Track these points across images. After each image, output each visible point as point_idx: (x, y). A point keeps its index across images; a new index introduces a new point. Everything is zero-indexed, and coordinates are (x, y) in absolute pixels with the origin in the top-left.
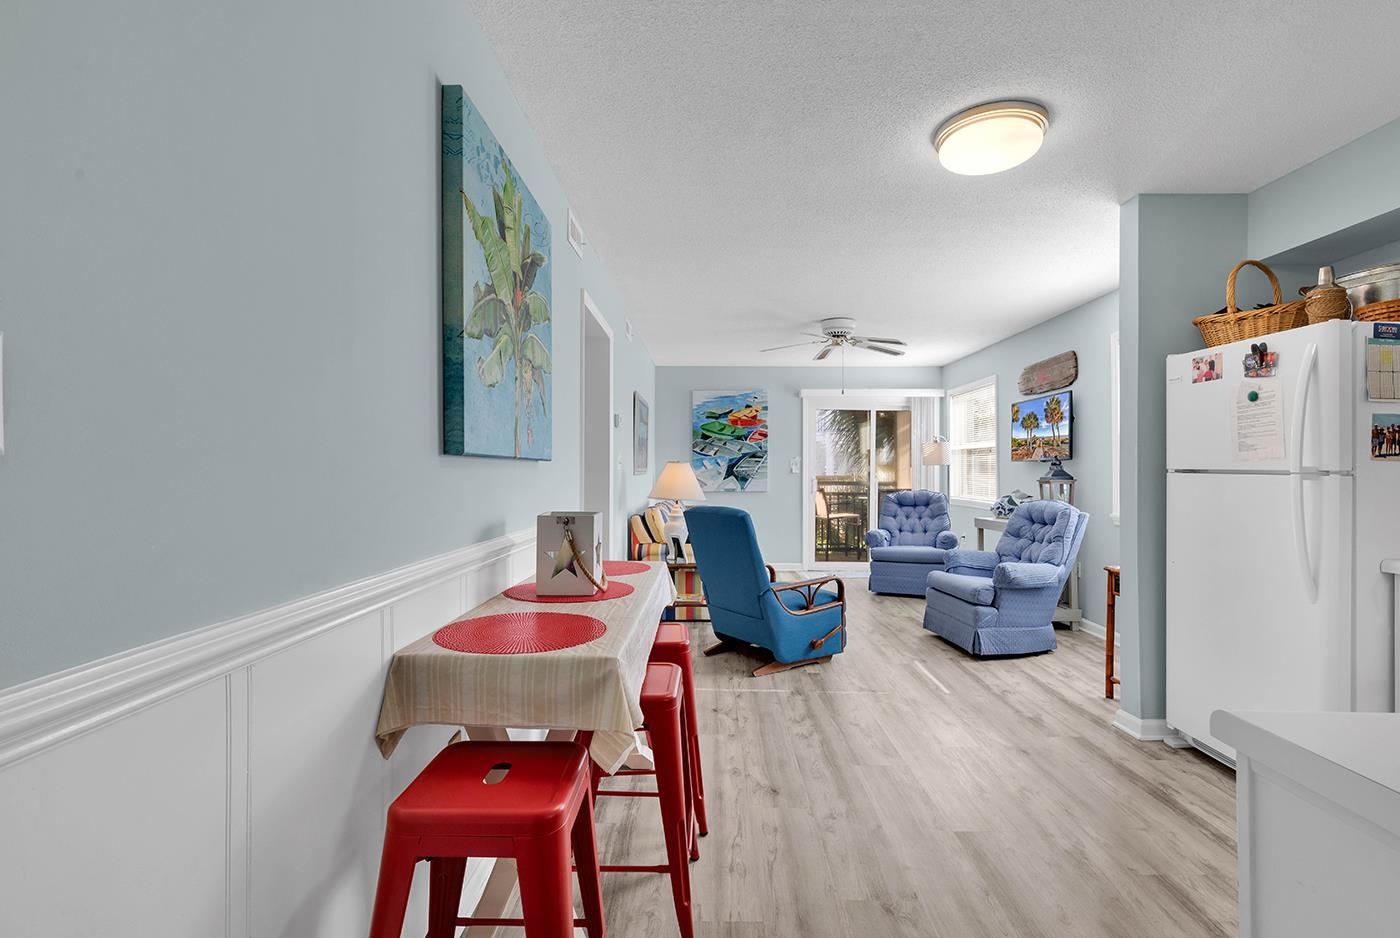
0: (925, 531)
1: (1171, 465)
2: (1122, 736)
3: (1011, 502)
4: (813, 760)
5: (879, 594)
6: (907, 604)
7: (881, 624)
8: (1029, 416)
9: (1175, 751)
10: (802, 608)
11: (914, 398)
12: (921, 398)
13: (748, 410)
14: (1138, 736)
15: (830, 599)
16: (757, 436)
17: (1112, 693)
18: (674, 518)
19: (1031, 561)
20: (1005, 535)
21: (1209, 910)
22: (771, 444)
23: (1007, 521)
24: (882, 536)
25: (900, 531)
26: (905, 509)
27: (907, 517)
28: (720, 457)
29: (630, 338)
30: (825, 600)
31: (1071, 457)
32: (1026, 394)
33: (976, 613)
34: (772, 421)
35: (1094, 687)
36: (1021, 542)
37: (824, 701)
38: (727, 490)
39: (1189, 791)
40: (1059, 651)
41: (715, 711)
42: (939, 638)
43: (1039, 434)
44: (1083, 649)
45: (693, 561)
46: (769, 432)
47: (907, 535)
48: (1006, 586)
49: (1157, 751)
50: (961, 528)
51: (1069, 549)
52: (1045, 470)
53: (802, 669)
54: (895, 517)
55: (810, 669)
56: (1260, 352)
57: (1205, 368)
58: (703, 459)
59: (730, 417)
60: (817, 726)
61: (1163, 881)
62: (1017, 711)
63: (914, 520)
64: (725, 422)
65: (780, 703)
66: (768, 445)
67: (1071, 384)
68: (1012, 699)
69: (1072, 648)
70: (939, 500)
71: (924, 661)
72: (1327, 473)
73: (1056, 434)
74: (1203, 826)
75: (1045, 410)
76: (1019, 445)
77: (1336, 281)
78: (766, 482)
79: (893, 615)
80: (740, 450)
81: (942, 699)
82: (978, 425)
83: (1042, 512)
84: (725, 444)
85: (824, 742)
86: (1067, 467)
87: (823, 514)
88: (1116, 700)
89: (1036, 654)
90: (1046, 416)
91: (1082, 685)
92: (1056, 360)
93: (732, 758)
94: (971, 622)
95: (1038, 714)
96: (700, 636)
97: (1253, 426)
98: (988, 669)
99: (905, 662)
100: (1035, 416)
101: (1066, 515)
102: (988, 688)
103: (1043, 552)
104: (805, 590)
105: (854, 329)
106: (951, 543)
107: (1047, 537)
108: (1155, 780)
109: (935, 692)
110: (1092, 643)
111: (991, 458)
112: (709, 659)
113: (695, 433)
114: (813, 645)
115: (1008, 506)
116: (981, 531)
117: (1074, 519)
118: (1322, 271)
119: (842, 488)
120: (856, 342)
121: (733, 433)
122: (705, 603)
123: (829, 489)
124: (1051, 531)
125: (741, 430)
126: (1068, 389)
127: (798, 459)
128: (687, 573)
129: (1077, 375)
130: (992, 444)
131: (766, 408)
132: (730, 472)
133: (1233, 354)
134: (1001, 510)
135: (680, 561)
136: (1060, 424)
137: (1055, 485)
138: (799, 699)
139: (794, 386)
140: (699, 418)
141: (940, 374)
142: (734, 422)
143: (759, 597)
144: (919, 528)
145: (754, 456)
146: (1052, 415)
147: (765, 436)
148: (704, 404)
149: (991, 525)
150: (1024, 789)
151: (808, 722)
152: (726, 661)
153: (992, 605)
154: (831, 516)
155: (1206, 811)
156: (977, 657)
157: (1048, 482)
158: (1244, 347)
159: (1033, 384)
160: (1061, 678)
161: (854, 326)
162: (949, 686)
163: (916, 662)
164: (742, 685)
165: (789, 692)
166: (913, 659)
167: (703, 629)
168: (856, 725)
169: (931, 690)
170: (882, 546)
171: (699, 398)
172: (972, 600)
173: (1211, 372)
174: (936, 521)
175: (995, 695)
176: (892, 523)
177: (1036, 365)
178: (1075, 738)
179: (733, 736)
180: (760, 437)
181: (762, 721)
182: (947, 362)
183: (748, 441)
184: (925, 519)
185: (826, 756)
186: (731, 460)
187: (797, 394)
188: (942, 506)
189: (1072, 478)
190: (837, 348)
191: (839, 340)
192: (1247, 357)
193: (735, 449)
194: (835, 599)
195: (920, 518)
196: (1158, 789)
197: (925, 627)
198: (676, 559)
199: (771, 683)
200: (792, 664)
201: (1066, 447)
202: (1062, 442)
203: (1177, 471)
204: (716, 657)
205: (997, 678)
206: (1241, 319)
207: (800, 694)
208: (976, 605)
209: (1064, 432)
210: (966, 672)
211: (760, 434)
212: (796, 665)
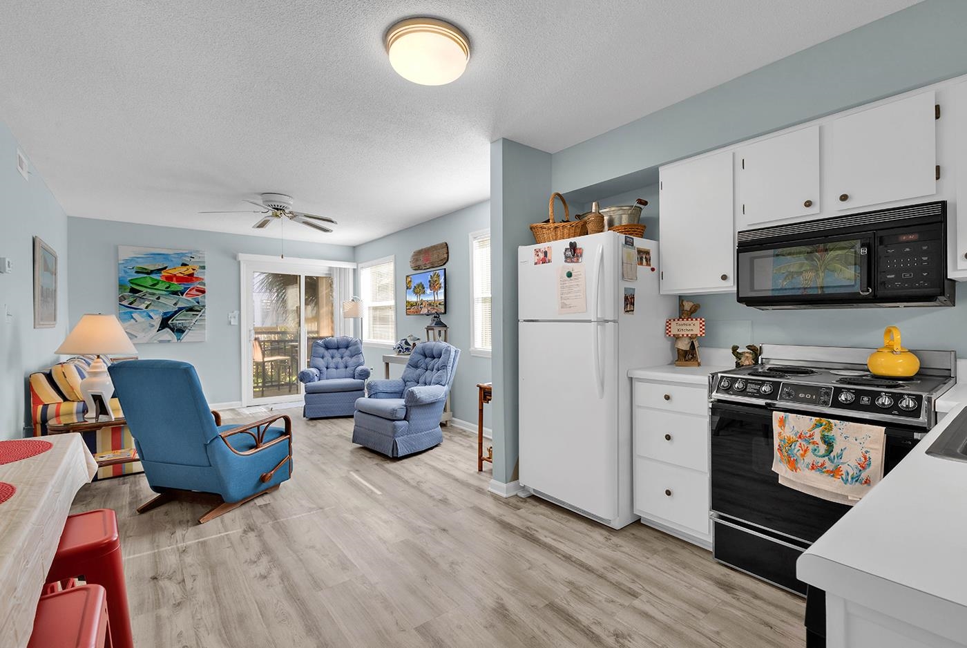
0: (346, 367)
1: (521, 317)
2: (496, 498)
3: (407, 343)
4: (275, 601)
5: (312, 419)
6: (335, 424)
7: (318, 445)
8: (419, 285)
9: (524, 500)
10: (251, 447)
11: (337, 268)
12: (340, 268)
13: (185, 268)
14: (504, 495)
15: (278, 435)
16: (194, 292)
17: (482, 468)
18: (95, 374)
19: (425, 384)
20: (408, 367)
21: (581, 618)
22: (209, 300)
23: (409, 357)
24: (313, 374)
25: (327, 368)
26: (331, 351)
27: (332, 357)
28: (153, 311)
29: (25, 174)
30: (274, 436)
31: (445, 313)
32: (415, 270)
33: (395, 427)
34: (209, 279)
35: (470, 465)
36: (419, 371)
37: (278, 531)
38: (161, 342)
39: (543, 528)
40: (445, 443)
41: (154, 578)
42: (365, 448)
43: (425, 298)
44: (457, 438)
45: (121, 415)
46: (207, 288)
47: (333, 371)
48: (414, 404)
49: (516, 503)
50: (372, 363)
51: (450, 374)
52: (428, 321)
53: (252, 503)
54: (323, 357)
55: (260, 501)
56: (573, 247)
57: (542, 256)
58: (131, 313)
59: (163, 273)
60: (275, 562)
61: (552, 606)
62: (431, 497)
63: (338, 359)
64: (159, 278)
65: (232, 546)
66: (206, 300)
67: (444, 264)
68: (425, 487)
69: (450, 439)
70: (356, 344)
71: (357, 470)
72: (607, 321)
73: (436, 299)
74: (556, 552)
75: (430, 281)
76: (412, 305)
77: (600, 211)
78: (205, 334)
79: (326, 435)
80: (175, 304)
81: (377, 500)
82: (382, 289)
83: (432, 350)
84: (158, 298)
85: (284, 577)
86: (443, 319)
87: (259, 358)
88: (485, 472)
89: (431, 448)
90: (430, 286)
91: (462, 465)
92: (434, 248)
93: (181, 633)
94: (390, 434)
95: (445, 495)
96: (131, 492)
97: (570, 293)
98: (404, 467)
99: (344, 475)
100: (423, 285)
101: (448, 351)
102: (406, 482)
103: (435, 376)
104: (254, 431)
105: (292, 205)
106: (365, 374)
107: (436, 367)
108: (522, 526)
109: (370, 495)
110: (460, 433)
111: (391, 314)
112: (145, 516)
113: (121, 286)
114: (262, 479)
115: (405, 346)
116: (387, 365)
117: (453, 354)
118: (594, 204)
119: (273, 337)
120: (293, 216)
121: (167, 288)
122: (137, 456)
123: (263, 337)
124: (438, 363)
125: (176, 286)
126: (443, 267)
127: (236, 313)
128: (112, 428)
129: (448, 260)
130: (392, 303)
131: (203, 268)
132: (164, 324)
133: (558, 247)
134: (400, 349)
135: (103, 418)
136: (439, 292)
137: (437, 330)
138: (252, 535)
139: (232, 250)
140: (126, 272)
141: (354, 252)
142: (169, 278)
143: (206, 445)
144: (341, 365)
145: (191, 309)
146: (433, 285)
147: (203, 292)
148: (132, 259)
149: (394, 360)
150: (453, 563)
151: (265, 559)
152: (166, 514)
153: (405, 419)
154: (266, 359)
155: (554, 539)
156: (396, 459)
157: (433, 329)
158: (565, 243)
159: (420, 263)
160: (450, 463)
161: (292, 203)
162: (380, 488)
163: (351, 473)
164: (188, 537)
165: (240, 530)
166: (348, 471)
167: (135, 483)
168: (313, 547)
169: (367, 495)
170: (314, 381)
171: (126, 254)
172: (391, 417)
173: (545, 259)
174: (354, 359)
175: (413, 487)
176: (321, 362)
177: (422, 250)
178: (471, 508)
179: (179, 604)
180: (198, 293)
181: (213, 574)
182: (361, 243)
183: (184, 296)
184: (346, 358)
185: (288, 592)
186: (165, 314)
187: (235, 257)
188: (358, 348)
189: (446, 326)
190: (276, 219)
191: (279, 212)
192: (566, 250)
193: (169, 304)
194: (282, 434)
195: (342, 358)
196: (526, 532)
197: (353, 442)
198: (97, 417)
199: (220, 526)
200: (241, 501)
201: (442, 307)
202: (440, 304)
203: (525, 321)
204: (154, 512)
205: (411, 472)
206: (556, 228)
207: (253, 530)
208: (394, 420)
209: (441, 297)
210: (390, 472)
211: (197, 290)
212: (245, 500)
